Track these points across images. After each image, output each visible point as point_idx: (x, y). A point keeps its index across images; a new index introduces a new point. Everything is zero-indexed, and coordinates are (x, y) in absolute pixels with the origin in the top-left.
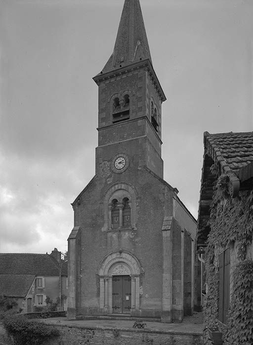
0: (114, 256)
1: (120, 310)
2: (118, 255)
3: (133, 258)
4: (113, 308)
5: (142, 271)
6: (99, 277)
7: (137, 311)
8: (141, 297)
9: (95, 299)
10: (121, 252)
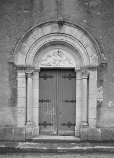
0: (48, 29)
1: (53, 129)
2: (55, 27)
3: (84, 36)
4: (39, 124)
5: (104, 60)
6: (15, 69)
7: (92, 131)
8: (99, 106)
9: (8, 110)
10: (61, 23)
